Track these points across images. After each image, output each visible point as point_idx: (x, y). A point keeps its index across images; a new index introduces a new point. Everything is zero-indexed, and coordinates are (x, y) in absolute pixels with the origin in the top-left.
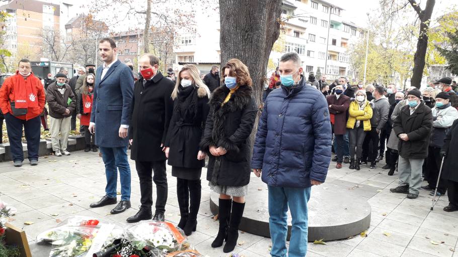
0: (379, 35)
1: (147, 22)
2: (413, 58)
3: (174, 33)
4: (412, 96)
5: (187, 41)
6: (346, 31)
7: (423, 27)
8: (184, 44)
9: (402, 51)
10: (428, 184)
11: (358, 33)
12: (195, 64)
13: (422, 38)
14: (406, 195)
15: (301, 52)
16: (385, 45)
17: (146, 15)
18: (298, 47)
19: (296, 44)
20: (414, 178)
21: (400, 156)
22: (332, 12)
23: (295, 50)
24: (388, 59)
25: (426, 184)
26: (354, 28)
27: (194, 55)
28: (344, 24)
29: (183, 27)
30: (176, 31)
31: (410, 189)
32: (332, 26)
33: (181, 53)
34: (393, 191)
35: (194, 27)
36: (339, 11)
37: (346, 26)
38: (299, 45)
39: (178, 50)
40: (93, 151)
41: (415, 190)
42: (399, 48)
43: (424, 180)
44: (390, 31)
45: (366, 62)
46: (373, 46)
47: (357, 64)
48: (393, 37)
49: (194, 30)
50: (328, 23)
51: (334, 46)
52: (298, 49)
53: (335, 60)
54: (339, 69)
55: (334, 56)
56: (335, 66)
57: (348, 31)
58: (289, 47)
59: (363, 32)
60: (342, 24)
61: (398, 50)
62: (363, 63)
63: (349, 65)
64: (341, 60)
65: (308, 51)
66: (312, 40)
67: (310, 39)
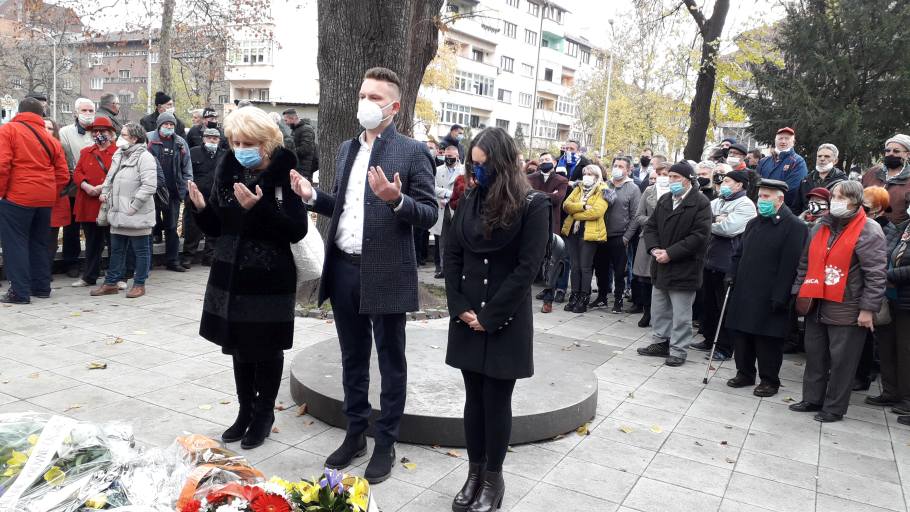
0: (632, 65)
1: (166, 13)
3: (226, 38)
5: (254, 58)
6: (570, 53)
7: (708, 51)
8: (249, 63)
9: (671, 95)
10: (704, 339)
11: (593, 59)
12: (270, 104)
13: (705, 72)
15: (486, 91)
16: (641, 83)
18: (480, 81)
19: (477, 76)
20: (679, 328)
21: (654, 288)
22: (546, 15)
23: (475, 86)
24: (647, 111)
26: (585, 48)
28: (568, 40)
29: (245, 28)
30: (230, 34)
31: (671, 349)
32: (545, 43)
33: (242, 82)
34: (642, 352)
35: (269, 29)
36: (559, 14)
37: (571, 44)
38: (482, 78)
39: (235, 76)
41: (680, 350)
42: (667, 90)
45: (606, 116)
46: (620, 86)
47: (591, 119)
49: (268, 33)
50: (538, 35)
51: (549, 83)
52: (481, 85)
53: (551, 110)
54: (556, 129)
55: (548, 101)
56: (551, 123)
57: (574, 55)
58: (463, 80)
59: (602, 57)
60: (564, 40)
61: (665, 93)
62: (601, 117)
63: (575, 121)
64: (560, 110)
65: (499, 90)
66: (507, 68)
67: (503, 67)
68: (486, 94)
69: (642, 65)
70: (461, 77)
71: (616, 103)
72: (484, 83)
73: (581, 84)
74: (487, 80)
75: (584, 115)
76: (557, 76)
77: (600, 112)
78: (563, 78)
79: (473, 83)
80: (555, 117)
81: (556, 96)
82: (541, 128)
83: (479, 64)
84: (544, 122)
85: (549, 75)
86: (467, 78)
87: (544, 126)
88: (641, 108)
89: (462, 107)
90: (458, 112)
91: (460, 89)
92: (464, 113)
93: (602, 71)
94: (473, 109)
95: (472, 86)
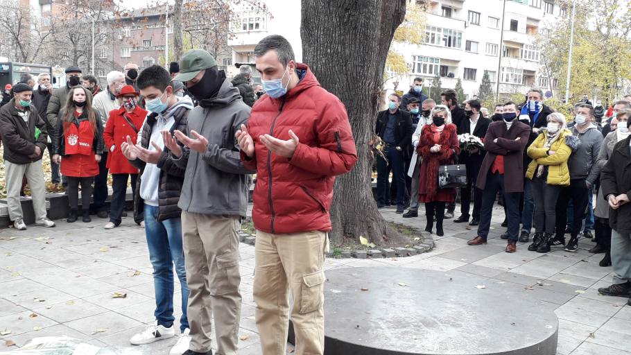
0: (595, 13)
5: (251, 25)
6: (535, 5)
8: (247, 30)
15: (454, 43)
16: (604, 30)
18: (448, 35)
19: (445, 30)
21: (613, 232)
23: (444, 39)
24: (611, 57)
30: (230, 8)
33: (242, 47)
38: (450, 31)
39: (236, 42)
46: (582, 33)
47: (556, 65)
49: (262, 6)
51: (514, 33)
52: (450, 38)
53: (516, 57)
54: (522, 74)
55: (514, 50)
56: (516, 69)
58: (433, 34)
62: (566, 63)
63: (541, 67)
64: (525, 57)
65: (467, 41)
66: (474, 22)
67: (471, 21)
68: (454, 46)
69: (605, 14)
70: (431, 32)
71: (580, 50)
72: (452, 36)
73: (545, 32)
74: (455, 33)
76: (522, 26)
77: (564, 58)
78: (528, 27)
79: (442, 37)
80: (520, 64)
81: (522, 45)
82: (507, 75)
83: (447, 19)
85: (514, 25)
86: (436, 33)
89: (432, 59)
90: (428, 64)
91: (430, 43)
92: (434, 64)
93: (566, 20)
94: (442, 60)
95: (441, 39)
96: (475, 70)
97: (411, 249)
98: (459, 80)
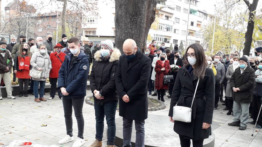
0: (223, 20)
1: (64, 7)
2: (245, 36)
3: (83, 15)
4: (242, 61)
5: (91, 21)
6: (200, 16)
7: (251, 15)
8: (90, 22)
9: (237, 30)
10: (253, 120)
11: (208, 18)
12: (97, 36)
13: (250, 22)
14: (238, 128)
15: (170, 30)
16: (226, 26)
17: (63, 2)
18: (167, 27)
19: (166, 25)
20: (244, 116)
21: (234, 102)
22: (191, 3)
23: (166, 28)
24: (229, 36)
25: (252, 120)
26: (205, 14)
27: (97, 30)
28: (199, 11)
29: (89, 11)
30: (84, 14)
31: (241, 124)
32: (191, 13)
33: (88, 29)
34: (230, 125)
35: (97, 11)
36: (196, 3)
37: (200, 13)
38: (168, 25)
39: (86, 27)
40: (25, 96)
41: (244, 124)
42: (236, 28)
43: (251, 118)
44: (229, 17)
45: (213, 38)
46: (218, 27)
47: (208, 39)
48: (232, 21)
49: (97, 13)
50: (188, 10)
51: (192, 26)
52: (168, 28)
53: (193, 36)
55: (192, 33)
56: (193, 40)
57: (202, 16)
59: (211, 17)
60: (198, 12)
61: (235, 30)
63: (202, 39)
64: (196, 36)
65: (174, 29)
66: (177, 22)
67: (176, 21)
68: (169, 31)
69: (226, 20)
70: (161, 25)
71: (217, 33)
72: (169, 27)
73: (204, 27)
75: (205, 38)
76: (195, 24)
77: (211, 37)
78: (198, 25)
79: (165, 27)
80: (194, 38)
81: (195, 31)
83: (167, 21)
84: (191, 40)
85: (192, 24)
86: (163, 26)
87: (190, 42)
88: (226, 35)
89: (161, 36)
90: (160, 37)
91: (160, 29)
92: (162, 38)
93: (211, 22)
94: (165, 36)
95: (165, 28)
96: (177, 40)
97: (157, 108)
98: (171, 44)
